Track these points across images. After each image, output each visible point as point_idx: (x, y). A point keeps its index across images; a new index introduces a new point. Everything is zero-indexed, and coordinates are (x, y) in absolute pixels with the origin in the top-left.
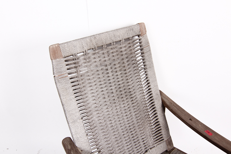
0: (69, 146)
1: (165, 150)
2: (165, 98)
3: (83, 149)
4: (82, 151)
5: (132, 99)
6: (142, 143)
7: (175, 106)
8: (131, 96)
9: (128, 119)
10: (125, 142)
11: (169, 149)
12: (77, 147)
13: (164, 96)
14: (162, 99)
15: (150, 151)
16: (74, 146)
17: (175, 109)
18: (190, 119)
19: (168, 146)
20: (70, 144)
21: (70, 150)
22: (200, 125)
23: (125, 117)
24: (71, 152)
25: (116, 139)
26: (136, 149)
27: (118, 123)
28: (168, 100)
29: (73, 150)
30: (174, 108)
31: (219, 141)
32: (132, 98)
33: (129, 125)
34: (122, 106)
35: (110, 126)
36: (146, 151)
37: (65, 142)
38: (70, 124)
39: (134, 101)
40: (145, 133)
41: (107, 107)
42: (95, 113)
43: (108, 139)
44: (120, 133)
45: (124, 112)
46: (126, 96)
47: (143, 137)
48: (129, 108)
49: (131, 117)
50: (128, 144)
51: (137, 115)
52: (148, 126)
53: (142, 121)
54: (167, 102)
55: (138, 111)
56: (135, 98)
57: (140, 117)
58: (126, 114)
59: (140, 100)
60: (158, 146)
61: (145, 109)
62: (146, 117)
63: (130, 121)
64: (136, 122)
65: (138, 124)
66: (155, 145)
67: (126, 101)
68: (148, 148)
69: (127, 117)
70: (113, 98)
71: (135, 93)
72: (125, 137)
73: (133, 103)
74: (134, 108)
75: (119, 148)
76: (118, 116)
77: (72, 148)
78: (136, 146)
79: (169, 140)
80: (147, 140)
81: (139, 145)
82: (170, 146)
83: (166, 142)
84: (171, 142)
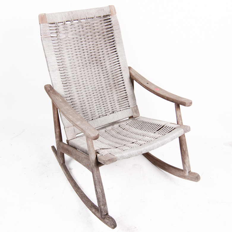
1: (130, 115)
5: (102, 67)
6: (109, 105)
8: (101, 64)
10: (94, 100)
11: (135, 116)
13: (132, 70)
15: (116, 113)
19: (134, 113)
22: (153, 86)
25: (86, 95)
26: (104, 108)
27: (89, 83)
28: (135, 73)
32: (102, 66)
33: (98, 87)
34: (93, 71)
35: (82, 83)
36: (113, 112)
38: (50, 72)
39: (104, 69)
40: (112, 97)
41: (80, 68)
42: (69, 70)
43: (79, 92)
44: (90, 91)
45: (94, 76)
46: (97, 63)
47: (110, 100)
48: (99, 73)
49: (101, 82)
50: (96, 101)
51: (106, 81)
52: (116, 92)
53: (111, 87)
54: (133, 74)
55: (107, 78)
56: (104, 66)
57: (108, 83)
58: (96, 78)
59: (109, 69)
60: (124, 111)
61: (113, 77)
62: (115, 85)
63: (99, 84)
64: (105, 86)
65: (107, 89)
66: (122, 109)
67: (96, 67)
68: (114, 110)
69: (96, 80)
70: (86, 62)
71: (104, 62)
72: (94, 96)
73: (103, 71)
74: (104, 74)
75: (88, 102)
76: (89, 78)
77: (51, 90)
78: (104, 105)
79: (135, 108)
80: (114, 103)
81: (106, 105)
82: (136, 113)
83: (132, 109)
84: (138, 111)
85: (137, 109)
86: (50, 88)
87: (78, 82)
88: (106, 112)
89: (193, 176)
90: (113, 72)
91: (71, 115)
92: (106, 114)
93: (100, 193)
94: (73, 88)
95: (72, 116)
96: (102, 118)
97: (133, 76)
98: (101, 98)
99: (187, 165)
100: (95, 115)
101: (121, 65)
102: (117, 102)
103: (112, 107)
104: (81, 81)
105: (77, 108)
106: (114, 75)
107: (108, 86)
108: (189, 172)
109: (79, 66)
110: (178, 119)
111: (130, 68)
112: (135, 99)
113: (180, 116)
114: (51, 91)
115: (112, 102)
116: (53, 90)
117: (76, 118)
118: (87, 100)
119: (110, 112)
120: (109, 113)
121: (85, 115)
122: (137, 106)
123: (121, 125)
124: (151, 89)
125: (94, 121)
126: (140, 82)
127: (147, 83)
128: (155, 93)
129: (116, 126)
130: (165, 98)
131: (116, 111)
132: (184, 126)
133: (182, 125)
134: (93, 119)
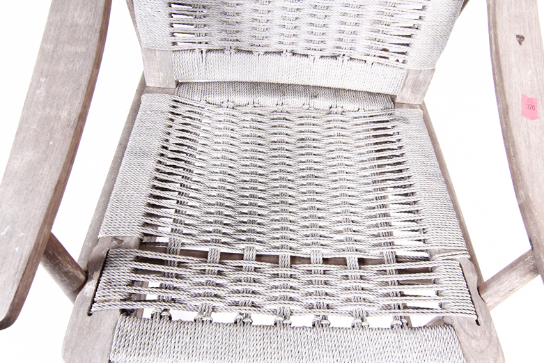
6: (335, 27)
15: (345, 62)
18: (521, 39)
22: (530, 72)
26: (310, 29)
31: (529, 147)
36: (335, 57)
47: (348, 10)
60: (376, 67)
66: (370, 59)
68: (343, 52)
78: (313, 20)
79: (421, 77)
80: (355, 28)
81: (321, 22)
82: (412, 92)
83: (408, 74)
84: (423, 89)
88: (312, 46)
92: (309, 52)
96: (286, 59)
100: (265, 42)
102: (368, 25)
112: (443, 48)
115: (349, 19)
119: (325, 53)
120: (319, 54)
121: (230, 28)
122: (434, 70)
123: (334, 110)
124: (503, 87)
125: (254, 57)
126: (494, 10)
127: (518, 36)
128: (506, 124)
129: (322, 103)
130: (521, 192)
131: (346, 58)
132: (487, 343)
133: (485, 322)
134: (250, 52)
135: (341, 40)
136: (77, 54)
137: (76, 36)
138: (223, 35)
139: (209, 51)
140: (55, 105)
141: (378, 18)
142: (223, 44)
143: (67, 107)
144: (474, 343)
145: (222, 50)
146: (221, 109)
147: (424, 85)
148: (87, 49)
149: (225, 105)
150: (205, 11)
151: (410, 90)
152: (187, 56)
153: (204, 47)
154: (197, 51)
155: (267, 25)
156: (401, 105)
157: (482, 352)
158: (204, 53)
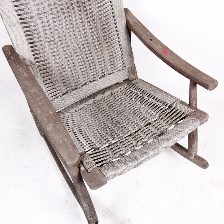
0: (9, 52)
1: (126, 78)
2: (130, 17)
3: (25, 57)
4: (24, 59)
5: (86, 13)
6: (99, 67)
7: (139, 26)
8: (86, 9)
9: (81, 36)
10: (77, 62)
11: (131, 78)
12: (18, 54)
13: (129, 15)
14: (126, 18)
15: (108, 76)
16: (14, 53)
17: (138, 29)
18: (151, 40)
19: (130, 75)
20: (10, 50)
21: (10, 56)
22: (159, 45)
23: (78, 34)
24: (11, 58)
25: (66, 56)
26: (91, 71)
27: (69, 38)
28: (133, 20)
29: (13, 56)
30: (136, 27)
31: (171, 60)
32: (86, 11)
33: (83, 43)
34: (74, 19)
35: (58, 40)
36: (103, 76)
37: (5, 48)
39: (89, 16)
40: (102, 56)
41: (53, 16)
42: (38, 21)
43: (56, 54)
44: (71, 50)
45: (75, 27)
46: (78, 7)
47: (100, 60)
48: (82, 22)
49: (85, 35)
50: (80, 64)
51: (94, 34)
52: (107, 48)
53: (100, 42)
54: (131, 22)
55: (94, 29)
56: (90, 11)
57: (97, 36)
58: (79, 30)
59: (97, 15)
60: (118, 73)
61: (103, 27)
62: (105, 38)
63: (83, 39)
64: (92, 42)
65: (95, 44)
66: (114, 71)
67: (78, 13)
68: (105, 73)
69: (79, 33)
70: (62, 7)
71: (90, 5)
72: (77, 56)
73: (88, 18)
74: (90, 24)
75: (70, 66)
76: (69, 31)
77: (12, 55)
78: (91, 68)
79: (132, 68)
80: (105, 64)
81: (94, 67)
82: (133, 75)
83: (128, 70)
84: (135, 72)
85: (135, 69)
86: (11, 51)
87: (52, 39)
88: (95, 76)
89: (199, 162)
90: (102, 20)
91: (39, 107)
92: (95, 79)
93: (86, 207)
94: (45, 49)
95: (41, 110)
96: (89, 85)
97: (131, 26)
98: (87, 58)
99: (194, 150)
100: (80, 82)
101: (115, 9)
102: (108, 61)
103: (102, 69)
104: (56, 36)
105: (54, 75)
106: (104, 23)
107: (95, 40)
108: (195, 156)
109: (52, 14)
110: (191, 99)
111: (126, 11)
112: (133, 56)
113: (195, 97)
114: (12, 58)
115: (102, 62)
116: (14, 56)
117: (48, 114)
118: (68, 63)
119: (100, 77)
120: (98, 78)
121: (66, 83)
122: (134, 64)
123: (113, 93)
124: (156, 52)
125: (78, 90)
126: (140, 37)
127: (150, 40)
128: (163, 58)
129: (108, 93)
130: (177, 69)
131: (107, 75)
132: (200, 113)
133: (196, 110)
134: (76, 88)
135: (102, 70)
136: (41, 99)
137: (38, 95)
138: (65, 87)
139: (63, 95)
140: (46, 112)
141: (110, 58)
142: (66, 90)
143: (50, 111)
144: (197, 115)
145: (67, 93)
146: (77, 112)
147: (135, 71)
148: (43, 96)
149: (77, 110)
150: (57, 82)
151: (132, 74)
152: (57, 100)
153: (61, 94)
154: (59, 96)
155: (78, 77)
156: (132, 81)
157: (201, 115)
158: (62, 96)
